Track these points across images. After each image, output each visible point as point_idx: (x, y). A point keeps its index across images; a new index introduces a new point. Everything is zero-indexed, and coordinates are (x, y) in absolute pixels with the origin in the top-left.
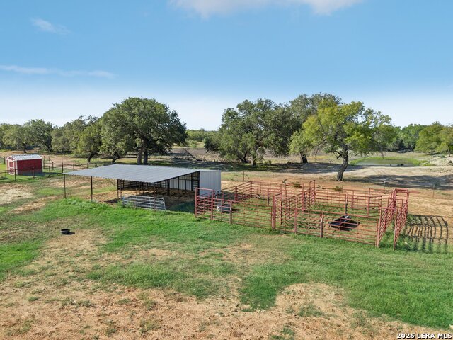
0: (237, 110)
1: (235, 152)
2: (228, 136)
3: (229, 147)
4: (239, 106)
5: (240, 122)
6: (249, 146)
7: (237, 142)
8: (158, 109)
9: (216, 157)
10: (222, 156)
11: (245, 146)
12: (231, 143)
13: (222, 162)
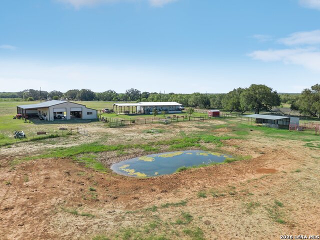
0: (311, 89)
1: (309, 111)
2: (305, 103)
3: (305, 109)
4: (312, 87)
5: (312, 96)
6: (317, 108)
7: (310, 106)
8: (267, 90)
9: (297, 113)
10: (300, 113)
11: (314, 108)
12: (306, 107)
13: (300, 116)
